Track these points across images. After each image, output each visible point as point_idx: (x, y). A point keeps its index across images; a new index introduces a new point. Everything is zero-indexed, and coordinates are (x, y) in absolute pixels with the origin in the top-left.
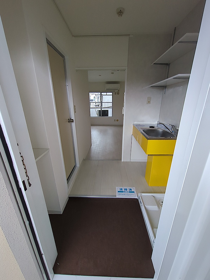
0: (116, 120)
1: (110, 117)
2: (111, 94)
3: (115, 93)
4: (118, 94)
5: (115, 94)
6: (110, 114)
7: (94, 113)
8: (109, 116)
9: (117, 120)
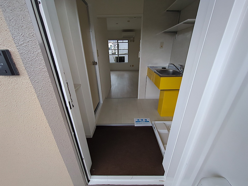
0: (131, 66)
1: (126, 63)
2: (127, 41)
3: (131, 40)
4: (133, 41)
5: (131, 42)
6: (126, 60)
7: (112, 59)
8: (125, 61)
9: (133, 66)
